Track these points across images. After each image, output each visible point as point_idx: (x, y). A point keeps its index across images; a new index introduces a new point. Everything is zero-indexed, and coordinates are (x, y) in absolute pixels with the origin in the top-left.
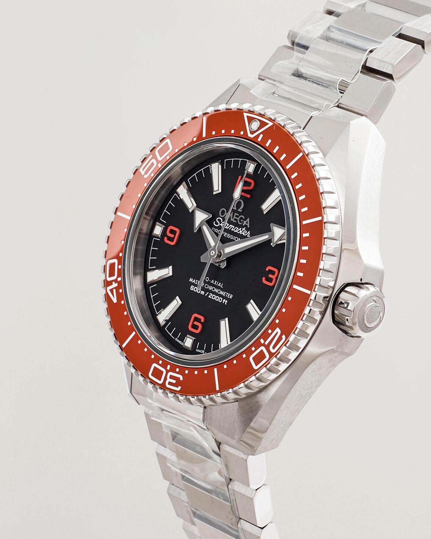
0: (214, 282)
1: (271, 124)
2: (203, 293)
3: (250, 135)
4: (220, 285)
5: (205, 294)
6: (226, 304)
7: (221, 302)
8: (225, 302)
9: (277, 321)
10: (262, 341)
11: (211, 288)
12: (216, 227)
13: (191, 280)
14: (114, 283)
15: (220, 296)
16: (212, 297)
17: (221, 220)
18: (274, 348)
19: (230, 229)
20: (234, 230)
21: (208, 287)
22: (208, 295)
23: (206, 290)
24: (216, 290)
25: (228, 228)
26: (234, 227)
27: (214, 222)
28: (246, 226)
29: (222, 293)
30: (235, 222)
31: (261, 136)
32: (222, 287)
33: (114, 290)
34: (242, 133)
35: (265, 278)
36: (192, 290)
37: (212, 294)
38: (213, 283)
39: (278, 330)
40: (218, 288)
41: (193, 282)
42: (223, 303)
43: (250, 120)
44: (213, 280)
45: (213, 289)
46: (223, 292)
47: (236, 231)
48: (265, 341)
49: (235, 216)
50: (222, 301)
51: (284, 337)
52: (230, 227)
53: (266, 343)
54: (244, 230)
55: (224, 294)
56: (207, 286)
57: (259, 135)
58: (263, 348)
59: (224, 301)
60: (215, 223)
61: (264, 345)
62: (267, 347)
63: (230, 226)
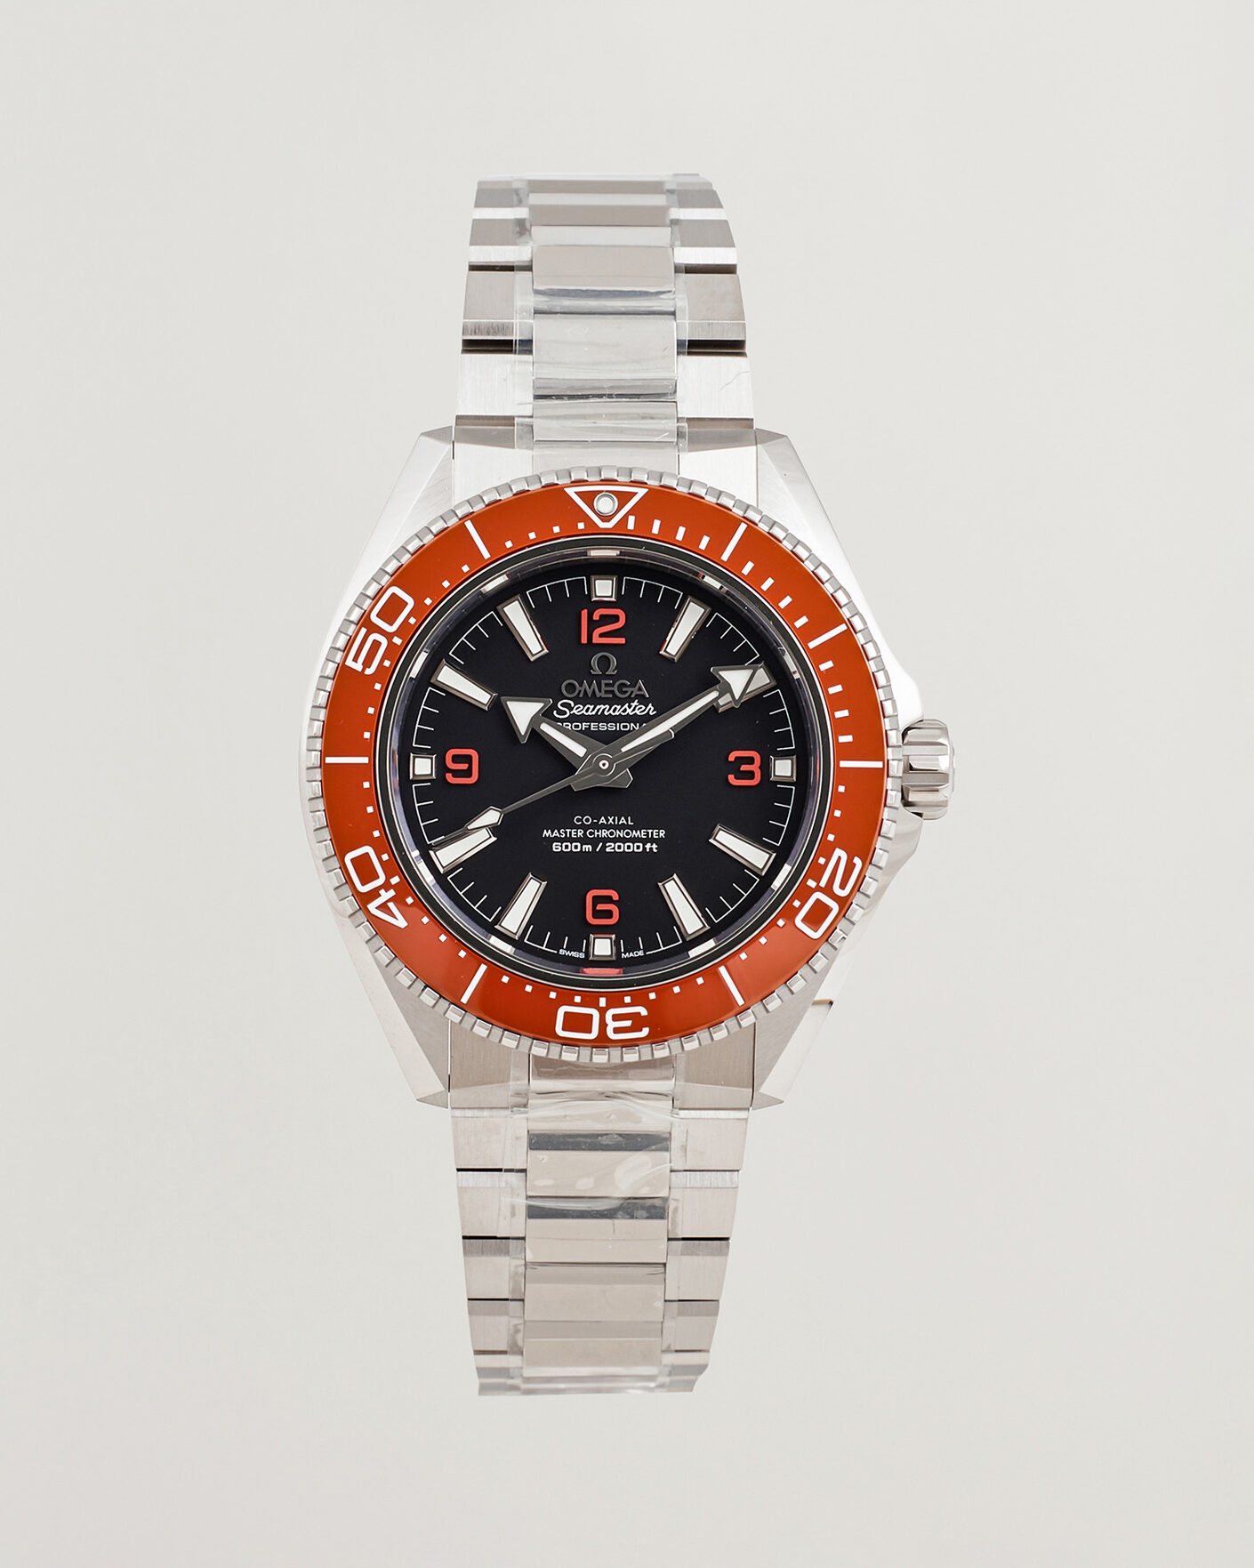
0: (608, 820)
1: (641, 492)
2: (588, 848)
3: (602, 525)
4: (625, 822)
5: (594, 848)
6: (655, 851)
7: (641, 850)
8: (651, 849)
9: (831, 837)
10: (811, 883)
11: (604, 833)
12: (563, 721)
13: (546, 833)
14: (382, 892)
15: (634, 840)
16: (614, 848)
17: (570, 704)
18: (843, 886)
19: (599, 713)
20: (611, 712)
21: (596, 833)
22: (604, 847)
23: (594, 842)
24: (621, 834)
25: (594, 713)
26: (608, 707)
27: (555, 712)
28: (637, 697)
29: (636, 834)
30: (611, 696)
31: (632, 519)
32: (630, 823)
33: (391, 905)
34: (581, 526)
35: (733, 776)
36: (559, 850)
37: (612, 844)
38: (605, 822)
39: (839, 852)
40: (623, 827)
41: (554, 835)
42: (648, 850)
43: (589, 498)
44: (603, 818)
45: (612, 834)
46: (638, 832)
47: (617, 713)
48: (818, 880)
49: (603, 685)
50: (644, 849)
51: (857, 861)
52: (599, 710)
53: (823, 883)
54: (636, 706)
55: (643, 834)
56: (591, 833)
57: (625, 519)
58: (818, 895)
59: (648, 846)
60: (557, 713)
61: (818, 889)
62: (828, 890)
63: (598, 707)
